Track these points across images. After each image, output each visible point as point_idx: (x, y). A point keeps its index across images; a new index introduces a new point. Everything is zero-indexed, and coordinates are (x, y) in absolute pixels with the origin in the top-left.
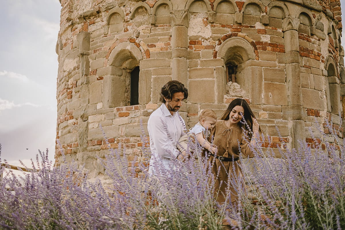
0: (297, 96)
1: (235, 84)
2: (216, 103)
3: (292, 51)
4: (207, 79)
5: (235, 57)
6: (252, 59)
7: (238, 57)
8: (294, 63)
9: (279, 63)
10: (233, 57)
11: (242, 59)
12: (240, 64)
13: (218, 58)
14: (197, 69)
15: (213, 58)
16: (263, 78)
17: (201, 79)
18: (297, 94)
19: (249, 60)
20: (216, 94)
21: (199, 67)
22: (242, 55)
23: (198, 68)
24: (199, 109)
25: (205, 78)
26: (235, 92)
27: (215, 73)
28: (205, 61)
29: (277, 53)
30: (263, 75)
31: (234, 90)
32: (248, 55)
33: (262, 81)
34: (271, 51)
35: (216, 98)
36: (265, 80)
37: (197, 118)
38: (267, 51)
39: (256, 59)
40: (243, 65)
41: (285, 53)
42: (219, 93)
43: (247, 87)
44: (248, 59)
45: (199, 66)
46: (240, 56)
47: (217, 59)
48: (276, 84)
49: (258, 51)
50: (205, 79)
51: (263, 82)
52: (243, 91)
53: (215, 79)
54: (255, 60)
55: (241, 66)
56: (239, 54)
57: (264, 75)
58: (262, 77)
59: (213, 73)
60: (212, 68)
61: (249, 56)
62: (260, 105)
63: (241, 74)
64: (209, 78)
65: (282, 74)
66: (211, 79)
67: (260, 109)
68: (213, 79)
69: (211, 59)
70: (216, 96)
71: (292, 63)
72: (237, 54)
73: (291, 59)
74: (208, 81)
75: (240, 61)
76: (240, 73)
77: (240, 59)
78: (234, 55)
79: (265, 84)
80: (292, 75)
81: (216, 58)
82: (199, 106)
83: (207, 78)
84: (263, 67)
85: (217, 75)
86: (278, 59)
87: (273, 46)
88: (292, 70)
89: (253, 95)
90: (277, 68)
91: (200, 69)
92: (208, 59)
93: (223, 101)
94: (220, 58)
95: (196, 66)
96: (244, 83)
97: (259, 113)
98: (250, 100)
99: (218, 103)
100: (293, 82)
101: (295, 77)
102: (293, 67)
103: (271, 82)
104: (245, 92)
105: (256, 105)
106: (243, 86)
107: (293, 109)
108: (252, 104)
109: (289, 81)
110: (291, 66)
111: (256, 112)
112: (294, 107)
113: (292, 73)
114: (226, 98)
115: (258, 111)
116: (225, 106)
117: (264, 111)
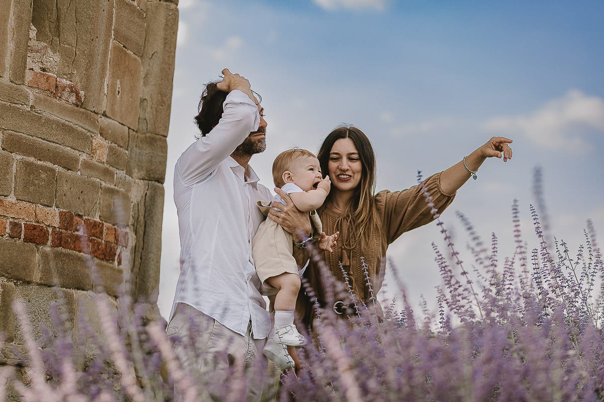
0: (167, 110)
2: (6, 78)
16: (113, 27)
18: (167, 102)
20: (11, 46)
30: (114, 19)
33: (110, 36)
35: (8, 61)
36: (117, 35)
42: (17, 46)
43: (69, 44)
48: (129, 56)
51: (112, 42)
52: (50, 50)
57: (116, 20)
58: (111, 24)
62: (97, 113)
65: (141, 26)
67: (96, 127)
70: (8, 55)
71: (167, 1)
79: (114, 48)
88: (167, 25)
89: (88, 78)
90: (135, 3)
93: (23, 77)
96: (58, 28)
97: (94, 141)
98: (82, 93)
99: (12, 79)
100: (163, 63)
101: (171, 47)
102: (170, 14)
103: (124, 46)
104: (59, 59)
105: (91, 111)
106: (49, 34)
107: (153, 145)
108: (84, 108)
109: (152, 55)
110: (166, 8)
111: (87, 137)
112: (155, 142)
113: (165, 34)
114: (32, 69)
115: (92, 132)
116: (26, 97)
117: (101, 138)
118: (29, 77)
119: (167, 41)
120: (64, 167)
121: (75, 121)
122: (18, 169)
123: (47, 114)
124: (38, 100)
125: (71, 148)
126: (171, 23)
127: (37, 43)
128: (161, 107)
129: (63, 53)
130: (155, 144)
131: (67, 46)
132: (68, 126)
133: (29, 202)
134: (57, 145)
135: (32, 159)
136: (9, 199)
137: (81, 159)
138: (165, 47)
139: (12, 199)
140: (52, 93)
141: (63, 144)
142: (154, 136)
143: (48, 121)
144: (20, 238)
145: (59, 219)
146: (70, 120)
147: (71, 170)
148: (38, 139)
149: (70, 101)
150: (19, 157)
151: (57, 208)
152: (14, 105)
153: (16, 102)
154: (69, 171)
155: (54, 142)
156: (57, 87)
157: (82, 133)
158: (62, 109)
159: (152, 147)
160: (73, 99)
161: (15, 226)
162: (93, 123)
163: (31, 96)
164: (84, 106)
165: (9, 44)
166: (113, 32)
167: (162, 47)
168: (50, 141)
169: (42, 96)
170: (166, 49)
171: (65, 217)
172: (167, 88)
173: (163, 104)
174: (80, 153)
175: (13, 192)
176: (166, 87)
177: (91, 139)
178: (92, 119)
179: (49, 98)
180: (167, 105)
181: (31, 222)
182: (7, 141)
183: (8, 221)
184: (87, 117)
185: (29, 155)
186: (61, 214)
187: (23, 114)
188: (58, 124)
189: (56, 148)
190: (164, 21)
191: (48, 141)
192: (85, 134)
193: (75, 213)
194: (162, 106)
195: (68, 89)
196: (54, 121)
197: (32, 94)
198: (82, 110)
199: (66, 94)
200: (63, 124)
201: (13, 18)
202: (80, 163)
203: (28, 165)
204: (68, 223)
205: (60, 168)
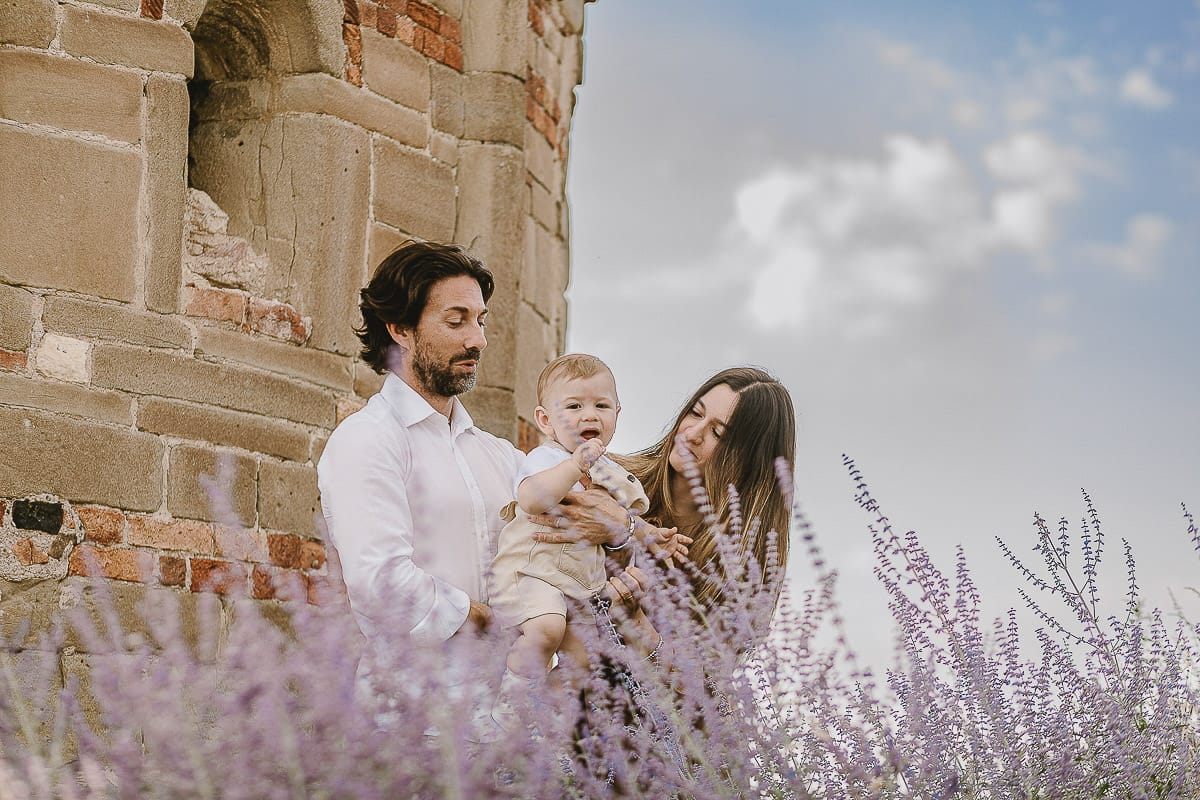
0: (507, 340)
1: (203, 197)
2: (139, 304)
3: (505, 74)
4: (98, 138)
5: (223, 31)
6: (332, 75)
7: (237, 34)
8: (505, 142)
9: (441, 125)
10: (214, 26)
11: (264, 54)
12: (230, 77)
13: (166, 18)
14: (40, 61)
15: (144, 15)
16: (371, 199)
17: (65, 134)
18: (506, 327)
19: (311, 72)
20: (144, 247)
21: (56, 50)
22: (268, 30)
23: (49, 52)
24: (39, 326)
25: (86, 128)
26: (198, 249)
27: (144, 111)
28: (94, 16)
29: (432, 62)
30: (372, 183)
31: (196, 238)
32: (313, 39)
33: (364, 216)
34: (411, 49)
35: (140, 274)
36: (382, 211)
37: (19, 382)
38: (396, 39)
39: (349, 78)
40: (260, 95)
41: (461, 72)
42: (158, 246)
43: (284, 237)
44: (311, 65)
45: (56, 43)
46: (259, 32)
47: (159, 28)
49: (362, 28)
50: (86, 137)
51: (370, 227)
52: (250, 250)
53: (142, 151)
54: (343, 82)
55: (245, 97)
56: (254, 19)
57: (378, 184)
58: (367, 193)
59: (134, 110)
60: (134, 76)
61: (321, 49)
62: (345, 355)
63: (236, 140)
64: (112, 133)
65: (443, 191)
66: (121, 145)
67: (344, 380)
68: (134, 150)
69: (129, 16)
70: (140, 262)
71: (495, 142)
72: (242, 15)
73: (493, 119)
74: (102, 153)
75: (244, 61)
76: (231, 133)
77: (243, 51)
78: (223, 19)
79: (379, 235)
80: (495, 211)
81: (157, 15)
82: (37, 307)
83: (101, 131)
84: (376, 135)
85: (153, 128)
86: (433, 103)
87: (420, 17)
88: (496, 185)
89: (319, 293)
90: (427, 153)
91: (60, 66)
92: (113, 12)
93: (174, 299)
94: (180, 25)
95: (40, 38)
96: (263, 209)
97: (340, 405)
98: (306, 321)
99: (150, 305)
100: (493, 255)
101: (507, 224)
102: (502, 164)
103: (401, 230)
104: (266, 265)
105: (330, 352)
106: (250, 222)
107: (483, 407)
108: (314, 348)
109: (473, 242)
110: (495, 156)
111: (325, 400)
112: (487, 399)
113: (494, 203)
114: (193, 286)
115: (333, 389)
116: (184, 335)
117: (359, 398)
118: (186, 297)
119: (499, 214)
120: (274, 455)
121: (293, 372)
122: (173, 462)
123: (229, 362)
124: (208, 339)
125: (288, 419)
126: (505, 182)
127: (225, 239)
128: (495, 336)
129: (274, 252)
130: (486, 405)
131: (279, 240)
132: (278, 381)
133: (199, 520)
134: (256, 415)
135: (202, 444)
136: (156, 516)
137: (313, 438)
138: (495, 225)
139: (163, 515)
140: (238, 324)
141: (270, 413)
142: (484, 389)
143: (233, 375)
144: (183, 586)
145: (267, 549)
146: (281, 370)
147: (290, 459)
148: (213, 408)
149: (280, 335)
150: (173, 442)
151: (263, 528)
152: (159, 350)
153: (161, 344)
154: (287, 462)
155: (249, 412)
156: (248, 313)
157: (311, 393)
158: (263, 351)
159: (481, 409)
160: (286, 331)
161: (171, 564)
162: (336, 373)
163: (194, 333)
164: (312, 344)
165: (140, 244)
166: (371, 207)
167: (489, 227)
168: (240, 410)
169: (217, 331)
170: (498, 228)
171: (282, 545)
172: (505, 301)
173: (498, 331)
174: (310, 428)
175: (164, 504)
176: (501, 300)
177: (335, 401)
178: (333, 366)
179: (233, 334)
180: (506, 331)
181: (204, 555)
182: (145, 416)
183: (157, 556)
184: (321, 363)
185: (195, 436)
186: (272, 540)
187: (180, 365)
188: (256, 379)
189: (254, 421)
190: (490, 179)
191: (235, 409)
192: (320, 394)
193: (305, 537)
194: (496, 333)
195: (272, 315)
196: (246, 375)
197: (195, 330)
198: (309, 350)
199: (269, 325)
200: (267, 379)
201: (147, 198)
202: (311, 445)
203: (193, 454)
204: (288, 556)
205: (266, 457)
